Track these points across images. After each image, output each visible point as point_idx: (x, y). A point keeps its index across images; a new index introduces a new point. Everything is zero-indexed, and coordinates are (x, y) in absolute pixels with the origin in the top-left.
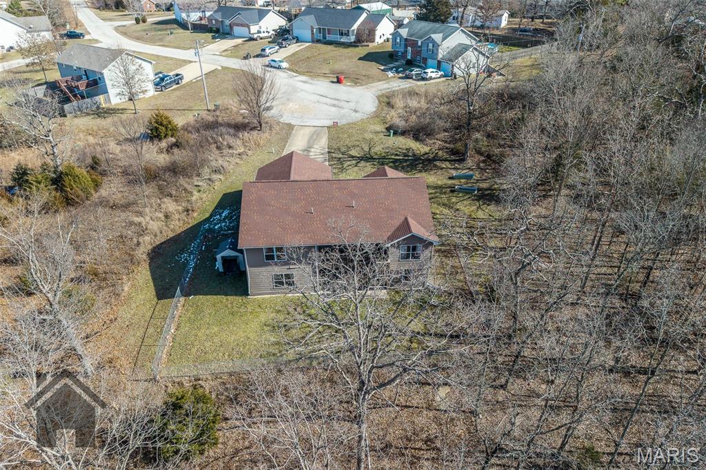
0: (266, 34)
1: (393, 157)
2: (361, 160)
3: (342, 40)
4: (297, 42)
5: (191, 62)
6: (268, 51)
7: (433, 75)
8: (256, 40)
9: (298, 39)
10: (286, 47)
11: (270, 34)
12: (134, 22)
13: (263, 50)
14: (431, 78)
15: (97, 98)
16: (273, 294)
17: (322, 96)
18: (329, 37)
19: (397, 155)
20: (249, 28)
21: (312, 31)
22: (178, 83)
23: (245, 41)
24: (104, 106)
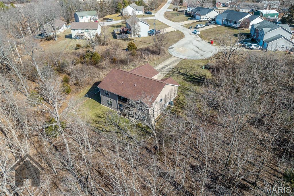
0: (206, 20)
1: (195, 77)
2: (181, 74)
3: (234, 26)
4: (215, 24)
5: (170, 27)
6: (199, 26)
7: (255, 48)
8: (201, 21)
9: (216, 23)
10: (208, 26)
11: (208, 20)
12: (173, 10)
13: (197, 26)
14: (253, 49)
15: (128, 35)
16: (107, 106)
17: (197, 47)
18: (229, 24)
19: (197, 76)
20: (201, 16)
21: (223, 20)
22: (158, 34)
23: (197, 21)
24: (129, 37)
